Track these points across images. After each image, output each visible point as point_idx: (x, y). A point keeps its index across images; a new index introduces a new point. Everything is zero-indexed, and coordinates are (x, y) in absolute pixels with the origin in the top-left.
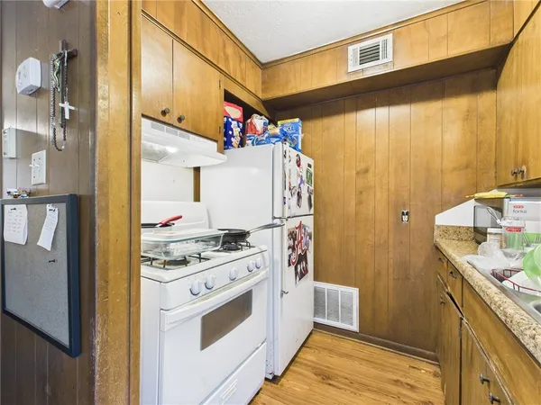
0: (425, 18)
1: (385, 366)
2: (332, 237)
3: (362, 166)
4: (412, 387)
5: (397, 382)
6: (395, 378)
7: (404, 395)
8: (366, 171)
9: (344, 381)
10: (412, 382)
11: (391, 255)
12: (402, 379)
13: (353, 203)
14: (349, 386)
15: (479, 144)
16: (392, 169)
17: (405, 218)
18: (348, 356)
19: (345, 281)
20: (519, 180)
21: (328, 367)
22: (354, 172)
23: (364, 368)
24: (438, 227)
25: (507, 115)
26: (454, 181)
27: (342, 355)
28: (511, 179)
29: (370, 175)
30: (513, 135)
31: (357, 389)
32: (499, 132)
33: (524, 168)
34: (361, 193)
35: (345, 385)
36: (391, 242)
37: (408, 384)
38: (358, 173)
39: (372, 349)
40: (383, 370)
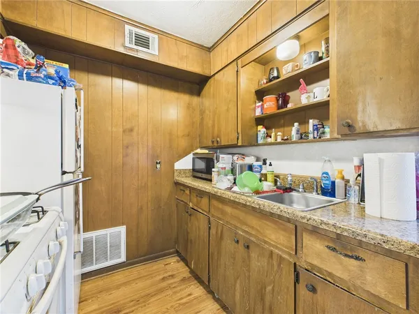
0: (176, 39)
1: (151, 274)
2: (100, 187)
3: (128, 126)
4: (172, 276)
5: (164, 279)
6: (161, 277)
7: (172, 284)
8: (131, 130)
9: (132, 303)
10: (170, 273)
11: (150, 194)
12: (166, 275)
13: (121, 156)
14: (139, 304)
15: (193, 123)
16: (150, 131)
17: (158, 166)
18: (125, 284)
19: (114, 223)
20: (215, 144)
21: (113, 304)
22: (121, 130)
23: (140, 284)
24: (177, 170)
25: (207, 112)
26: (183, 143)
27: (118, 287)
28: (210, 144)
29: (134, 133)
30: (211, 122)
31: (144, 302)
32: (202, 119)
33: (218, 139)
34: (127, 147)
35: (134, 306)
36: (149, 184)
37: (170, 276)
38: (124, 131)
39: (138, 268)
40: (152, 277)
